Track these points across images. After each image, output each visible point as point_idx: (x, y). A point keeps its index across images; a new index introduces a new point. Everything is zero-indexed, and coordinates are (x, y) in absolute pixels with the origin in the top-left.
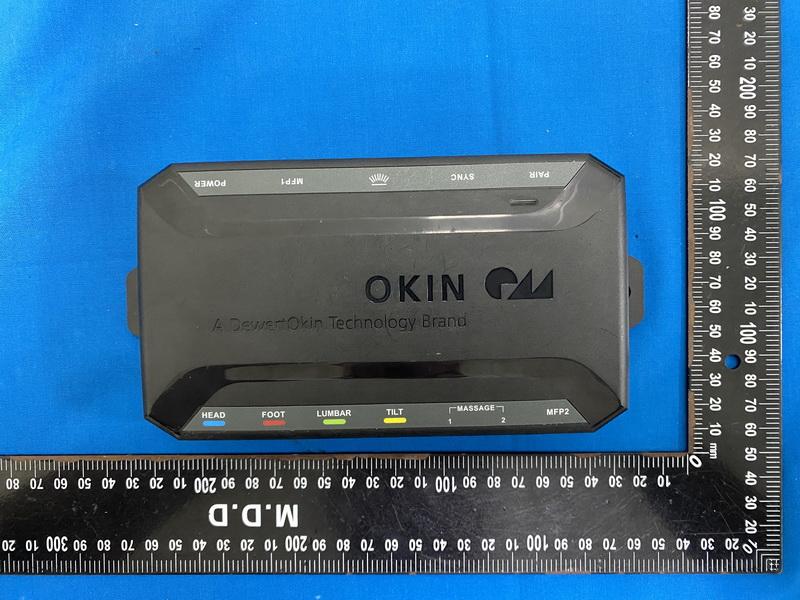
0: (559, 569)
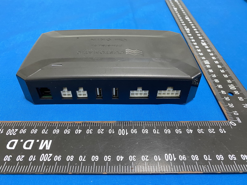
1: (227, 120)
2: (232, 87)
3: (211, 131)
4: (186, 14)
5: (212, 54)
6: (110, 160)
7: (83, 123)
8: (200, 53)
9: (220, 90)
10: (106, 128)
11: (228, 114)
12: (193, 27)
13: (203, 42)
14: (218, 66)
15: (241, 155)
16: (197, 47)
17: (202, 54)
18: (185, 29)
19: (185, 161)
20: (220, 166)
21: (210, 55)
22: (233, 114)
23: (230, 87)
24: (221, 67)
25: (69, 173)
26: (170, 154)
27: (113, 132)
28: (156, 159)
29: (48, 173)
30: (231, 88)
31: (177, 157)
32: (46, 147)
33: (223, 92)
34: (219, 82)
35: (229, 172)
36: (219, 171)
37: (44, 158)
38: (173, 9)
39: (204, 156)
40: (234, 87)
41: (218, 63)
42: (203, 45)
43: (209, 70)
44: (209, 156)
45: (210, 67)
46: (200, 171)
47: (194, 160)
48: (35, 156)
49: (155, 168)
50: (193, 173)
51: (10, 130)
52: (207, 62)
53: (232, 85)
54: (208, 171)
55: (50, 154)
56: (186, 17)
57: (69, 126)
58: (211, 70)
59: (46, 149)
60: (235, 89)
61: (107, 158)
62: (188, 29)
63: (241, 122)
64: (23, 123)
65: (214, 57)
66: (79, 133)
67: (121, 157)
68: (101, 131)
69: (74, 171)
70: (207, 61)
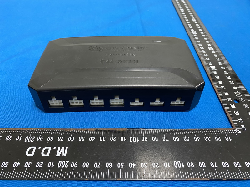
1: (233, 128)
2: (238, 94)
3: (217, 139)
4: (193, 16)
5: (219, 59)
6: (123, 167)
7: (96, 130)
8: (206, 59)
9: (226, 97)
10: (118, 136)
11: (233, 121)
12: (200, 30)
13: (210, 47)
14: (225, 72)
15: (246, 163)
16: (204, 52)
17: (208, 59)
18: (192, 32)
19: (193, 168)
20: (225, 173)
21: (217, 60)
22: (238, 122)
23: (235, 94)
24: (228, 73)
25: (86, 179)
26: (179, 161)
27: (125, 140)
28: (166, 166)
29: (66, 179)
30: (236, 96)
31: (185, 164)
32: (63, 154)
33: (229, 99)
34: (225, 89)
35: (234, 179)
36: (224, 178)
37: (62, 164)
38: (180, 11)
39: (211, 163)
40: (240, 94)
41: (225, 69)
42: (210, 49)
43: (216, 76)
44: (215, 163)
45: (217, 73)
46: (207, 177)
47: (202, 167)
48: (53, 163)
49: (165, 174)
50: (201, 179)
51: (28, 137)
52: (213, 68)
53: (238, 92)
54: (215, 178)
55: (67, 161)
56: (193, 19)
57: (83, 134)
58: (217, 76)
59: (63, 156)
60: (241, 96)
61: (120, 165)
62: (195, 32)
63: (246, 130)
64: (39, 130)
65: (220, 63)
66: (93, 140)
67: (133, 164)
68: (113, 138)
69: (90, 177)
70: (213, 66)
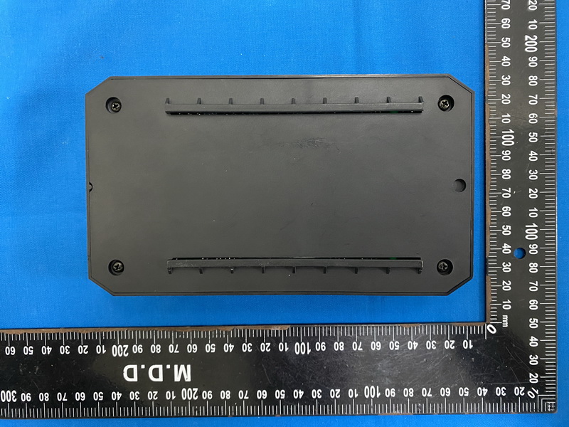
0: (388, 411)
1: (485, 321)
2: (531, 233)
3: (449, 345)
5: (536, 96)
6: (283, 397)
7: (233, 331)
8: (503, 95)
11: (492, 306)
14: (531, 153)
19: (392, 398)
20: (440, 405)
22: (500, 308)
23: (527, 231)
24: (536, 159)
26: (372, 387)
27: (286, 349)
28: (351, 395)
30: (527, 236)
31: (382, 391)
32: (185, 377)
33: (506, 248)
34: (510, 215)
37: (188, 394)
39: (423, 389)
40: (537, 232)
41: (536, 141)
42: (526, 49)
43: (503, 171)
44: (430, 388)
45: (509, 159)
47: (407, 395)
48: (173, 392)
51: (115, 346)
52: (509, 138)
53: (534, 225)
55: (194, 389)
57: (211, 338)
58: (507, 171)
59: (186, 381)
60: (536, 237)
61: (280, 394)
63: (507, 326)
64: (131, 332)
65: (534, 114)
66: (231, 351)
67: (300, 392)
68: (266, 346)
69: (235, 414)
70: (511, 131)
